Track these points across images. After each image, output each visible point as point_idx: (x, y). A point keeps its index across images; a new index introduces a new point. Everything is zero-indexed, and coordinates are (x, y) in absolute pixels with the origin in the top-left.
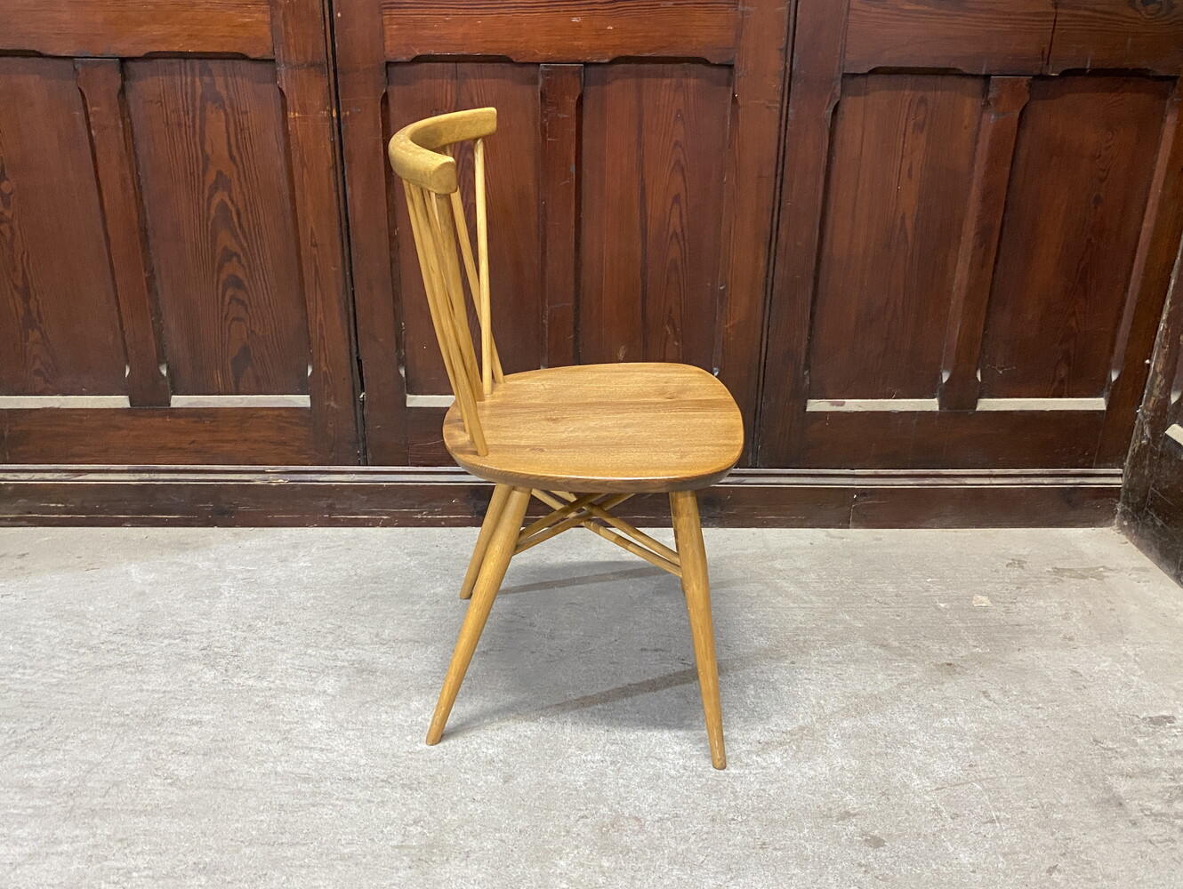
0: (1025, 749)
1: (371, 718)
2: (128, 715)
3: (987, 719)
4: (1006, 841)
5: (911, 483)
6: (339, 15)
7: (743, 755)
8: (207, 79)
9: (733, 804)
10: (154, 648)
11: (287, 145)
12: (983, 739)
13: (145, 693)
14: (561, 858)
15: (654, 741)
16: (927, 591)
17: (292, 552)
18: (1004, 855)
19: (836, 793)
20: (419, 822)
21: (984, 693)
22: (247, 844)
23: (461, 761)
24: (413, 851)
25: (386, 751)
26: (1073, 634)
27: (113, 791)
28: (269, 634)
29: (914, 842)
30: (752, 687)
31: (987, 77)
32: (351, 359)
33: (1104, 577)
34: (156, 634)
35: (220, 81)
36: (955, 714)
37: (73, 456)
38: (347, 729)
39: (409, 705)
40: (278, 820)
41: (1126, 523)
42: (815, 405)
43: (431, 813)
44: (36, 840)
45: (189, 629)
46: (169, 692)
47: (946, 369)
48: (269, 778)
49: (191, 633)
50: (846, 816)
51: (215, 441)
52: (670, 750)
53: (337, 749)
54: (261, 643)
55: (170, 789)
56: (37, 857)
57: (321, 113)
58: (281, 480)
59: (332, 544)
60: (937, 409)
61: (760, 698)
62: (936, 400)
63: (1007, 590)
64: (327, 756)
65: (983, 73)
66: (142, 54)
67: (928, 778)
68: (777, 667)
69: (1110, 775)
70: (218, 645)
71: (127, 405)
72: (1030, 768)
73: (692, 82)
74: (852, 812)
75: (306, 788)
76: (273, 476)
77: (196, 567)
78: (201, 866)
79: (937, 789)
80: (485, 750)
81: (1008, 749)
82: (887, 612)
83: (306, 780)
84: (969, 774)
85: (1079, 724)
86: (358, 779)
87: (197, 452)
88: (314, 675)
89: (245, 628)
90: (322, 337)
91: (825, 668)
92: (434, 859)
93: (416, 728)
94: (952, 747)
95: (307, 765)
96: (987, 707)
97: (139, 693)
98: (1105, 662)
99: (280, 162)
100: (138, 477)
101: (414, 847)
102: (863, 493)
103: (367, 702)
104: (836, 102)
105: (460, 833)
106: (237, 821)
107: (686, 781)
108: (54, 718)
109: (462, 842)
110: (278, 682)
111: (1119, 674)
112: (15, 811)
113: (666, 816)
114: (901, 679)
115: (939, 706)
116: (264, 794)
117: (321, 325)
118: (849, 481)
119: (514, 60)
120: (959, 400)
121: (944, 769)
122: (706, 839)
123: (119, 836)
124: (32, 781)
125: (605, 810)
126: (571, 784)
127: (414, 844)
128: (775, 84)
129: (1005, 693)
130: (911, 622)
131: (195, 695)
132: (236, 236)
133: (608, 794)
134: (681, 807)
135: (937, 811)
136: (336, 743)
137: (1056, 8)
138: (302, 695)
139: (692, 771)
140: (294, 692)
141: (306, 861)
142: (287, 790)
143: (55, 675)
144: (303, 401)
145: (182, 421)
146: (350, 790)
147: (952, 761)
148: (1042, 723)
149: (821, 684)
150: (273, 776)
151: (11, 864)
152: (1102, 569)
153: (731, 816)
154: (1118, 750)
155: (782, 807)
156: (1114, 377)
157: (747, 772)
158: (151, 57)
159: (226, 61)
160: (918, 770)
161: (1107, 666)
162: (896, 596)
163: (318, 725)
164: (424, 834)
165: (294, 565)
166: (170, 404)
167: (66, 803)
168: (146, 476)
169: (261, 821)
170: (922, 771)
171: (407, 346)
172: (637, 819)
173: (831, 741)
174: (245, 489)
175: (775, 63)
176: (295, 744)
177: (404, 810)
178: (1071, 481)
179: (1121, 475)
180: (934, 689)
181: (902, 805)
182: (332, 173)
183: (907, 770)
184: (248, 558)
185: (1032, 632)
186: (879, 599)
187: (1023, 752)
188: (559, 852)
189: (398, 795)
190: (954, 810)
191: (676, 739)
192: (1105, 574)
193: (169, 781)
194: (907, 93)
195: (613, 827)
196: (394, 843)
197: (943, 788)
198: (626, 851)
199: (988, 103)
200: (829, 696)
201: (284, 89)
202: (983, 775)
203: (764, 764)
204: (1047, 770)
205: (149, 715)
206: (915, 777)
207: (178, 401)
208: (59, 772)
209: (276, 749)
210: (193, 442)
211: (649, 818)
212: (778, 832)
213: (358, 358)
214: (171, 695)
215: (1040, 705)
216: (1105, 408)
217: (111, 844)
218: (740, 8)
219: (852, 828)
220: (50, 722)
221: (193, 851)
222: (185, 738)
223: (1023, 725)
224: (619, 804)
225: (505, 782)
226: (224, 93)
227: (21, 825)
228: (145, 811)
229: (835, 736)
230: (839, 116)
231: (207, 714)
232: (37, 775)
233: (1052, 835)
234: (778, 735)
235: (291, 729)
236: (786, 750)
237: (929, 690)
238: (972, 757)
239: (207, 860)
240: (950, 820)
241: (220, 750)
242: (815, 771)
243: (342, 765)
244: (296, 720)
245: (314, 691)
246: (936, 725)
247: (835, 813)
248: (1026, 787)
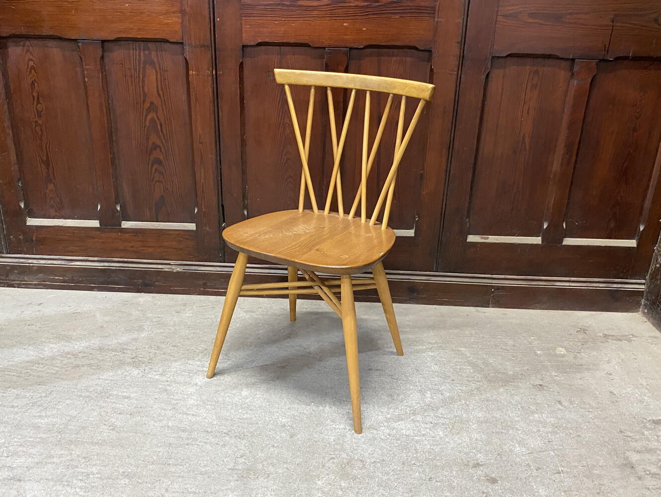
0: (580, 434)
1: (220, 399)
2: (91, 392)
3: (560, 416)
4: (566, 484)
5: (525, 283)
6: (218, 19)
7: (422, 429)
8: (147, 52)
9: (415, 455)
10: (107, 357)
11: (188, 89)
12: (556, 427)
13: (101, 380)
14: (319, 480)
15: (373, 419)
16: (530, 344)
17: (183, 308)
18: (565, 491)
19: (472, 452)
20: (244, 456)
21: (559, 402)
22: (151, 463)
23: (267, 425)
24: (239, 472)
25: (228, 418)
26: (612, 372)
27: (82, 432)
28: (169, 351)
29: (514, 482)
30: (429, 392)
31: (573, 60)
32: (219, 206)
33: (632, 340)
34: (109, 349)
35: (154, 53)
36: (542, 413)
37: (68, 251)
38: (207, 405)
39: (241, 393)
40: (168, 451)
41: (646, 311)
42: (472, 238)
43: (250, 452)
45: (126, 347)
46: (114, 380)
47: (546, 220)
48: (164, 429)
49: (127, 349)
50: (477, 465)
51: (144, 247)
52: (382, 425)
53: (201, 415)
54: (164, 356)
55: (111, 431)
56: (41, 464)
57: (207, 72)
58: (179, 269)
59: (204, 305)
60: (540, 243)
62: (540, 238)
63: (576, 345)
64: (196, 419)
65: (571, 57)
66: (113, 38)
67: (525, 447)
68: (444, 382)
69: (628, 451)
70: (141, 356)
71: (99, 226)
72: (582, 444)
73: (409, 59)
74: (481, 463)
75: (184, 435)
76: (174, 266)
77: (131, 314)
78: (126, 474)
79: (529, 453)
80: (281, 419)
81: (571, 433)
82: (507, 354)
83: (183, 431)
84: (547, 446)
85: (612, 422)
86: (212, 432)
87: (135, 252)
88: (191, 375)
89: (156, 348)
90: (203, 192)
91: (471, 384)
92: (250, 477)
94: (539, 431)
95: (185, 423)
96: (560, 410)
97: (98, 380)
98: (629, 387)
99: (184, 97)
100: (102, 264)
101: (240, 470)
102: (498, 288)
103: (219, 391)
104: (488, 71)
105: (265, 463)
106: (146, 451)
107: (390, 442)
108: (53, 391)
109: (265, 468)
110: (171, 377)
111: (637, 395)
112: (31, 440)
113: (378, 460)
114: (513, 392)
115: (533, 408)
116: (161, 437)
117: (203, 186)
118: (490, 281)
119: (312, 45)
120: (553, 238)
121: (535, 443)
122: (399, 474)
123: (84, 455)
124: (40, 424)
125: (344, 455)
126: (327, 440)
127: (240, 468)
128: (453, 62)
129: (571, 402)
130: (520, 361)
131: (128, 382)
132: (159, 137)
133: (347, 447)
134: (386, 456)
135: (528, 465)
136: (201, 412)
137: (613, 22)
138: (184, 385)
139: (393, 437)
140: (180, 383)
141: (182, 474)
142: (173, 436)
143: (54, 368)
144: (192, 226)
145: (127, 236)
146: (207, 438)
147: (538, 438)
148: (591, 420)
149: (468, 393)
150: (166, 428)
151: (27, 467)
152: (631, 336)
153: (413, 462)
154: (633, 437)
155: (442, 458)
156: (642, 228)
157: (424, 439)
158: (118, 40)
159: (157, 43)
160: (519, 443)
161: (630, 391)
162: (513, 346)
163: (192, 402)
164: (246, 463)
165: (183, 315)
166: (121, 226)
167: (57, 436)
168: (107, 264)
169: (159, 452)
170: (522, 444)
171: (249, 198)
172: (362, 461)
173: (471, 424)
174: (159, 273)
175: (455, 50)
176: (179, 411)
177: (236, 450)
178: (615, 286)
179: (644, 284)
180: (531, 399)
181: (509, 461)
182: (212, 104)
183: (513, 442)
184: (159, 310)
185: (588, 369)
186: (503, 347)
187: (579, 436)
188: (318, 476)
189: (233, 442)
190: (537, 465)
191: (385, 419)
192: (632, 339)
193: (111, 428)
194: (528, 67)
195: (348, 465)
196: (230, 467)
197: (532, 453)
198: (355, 478)
199: (573, 74)
200: (472, 400)
201: (187, 58)
202: (556, 447)
203: (434, 435)
204: (592, 446)
205: (102, 393)
206: (517, 446)
207: (126, 225)
208: (55, 420)
209: (170, 413)
210: (133, 247)
211: (368, 461)
212: (439, 472)
213: (222, 204)
214: (115, 382)
215: (590, 410)
216: (635, 246)
217: (80, 459)
218: (436, 19)
219: (480, 472)
220: (51, 393)
221: (122, 465)
222: (121, 406)
223: (580, 420)
224: (352, 452)
225: (291, 437)
226: (156, 60)
227: (33, 446)
228: (98, 443)
229: (474, 421)
230: (490, 79)
231: (133, 393)
232: (42, 421)
233: (592, 482)
234: (442, 419)
235: (177, 403)
236: (446, 428)
237: (528, 399)
238: (550, 437)
239: (129, 470)
240: (535, 471)
241: (139, 413)
242: (461, 440)
243: (204, 424)
244: (180, 398)
245: (191, 383)
246: (531, 418)
247: (471, 464)
248: (580, 455)
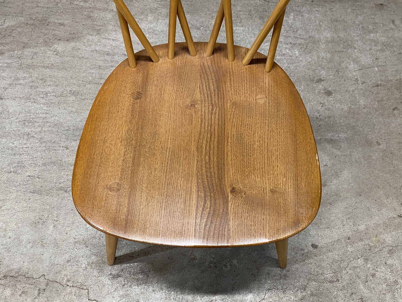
2: (34, 20)
3: (390, 35)
4: (380, 95)
7: (283, 49)
12: (385, 46)
15: (247, 41)
18: (378, 101)
19: (318, 69)
21: (393, 21)
22: (88, 83)
27: (35, 57)
29: (344, 94)
30: (293, 14)
36: (377, 32)
40: (99, 73)
44: (10, 78)
48: (93, 53)
50: (320, 80)
53: (119, 40)
55: (56, 56)
56: (12, 85)
61: (295, 20)
64: (115, 43)
67: (357, 64)
74: (323, 79)
75: (108, 58)
78: (72, 92)
79: (359, 70)
81: (395, 51)
83: (108, 54)
84: (374, 63)
93: (150, 31)
94: (371, 49)
95: (108, 47)
108: (6, 19)
110: (93, 4)
114: (358, 12)
115: (371, 27)
121: (365, 60)
123: (41, 77)
124: (3, 51)
131: (60, 10)
135: (357, 80)
138: (103, 11)
140: (100, 9)
142: (101, 59)
147: (369, 56)
157: (283, 58)
160: (354, 60)
167: (18, 61)
169: (93, 73)
170: (356, 61)
173: (321, 44)
176: (102, 37)
180: (371, 18)
181: (343, 77)
183: (349, 60)
190: (363, 80)
193: (56, 53)
197: (362, 69)
200: (325, 20)
202: (380, 64)
203: (291, 54)
205: (43, 20)
206: (352, 63)
209: (96, 38)
214: (50, 9)
217: (38, 81)
219: (321, 86)
221: (68, 85)
222: (59, 32)
227: (4, 71)
228: (48, 67)
229: (323, 41)
231: (66, 20)
233: (400, 93)
234: (299, 40)
235: (100, 29)
236: (301, 48)
237: (369, 18)
238: (378, 54)
239: (74, 89)
240: (361, 84)
241: (73, 39)
242: (311, 58)
243: (121, 47)
244: (102, 24)
245: (108, 9)
246: (367, 37)
247: (316, 79)
248: (396, 71)
